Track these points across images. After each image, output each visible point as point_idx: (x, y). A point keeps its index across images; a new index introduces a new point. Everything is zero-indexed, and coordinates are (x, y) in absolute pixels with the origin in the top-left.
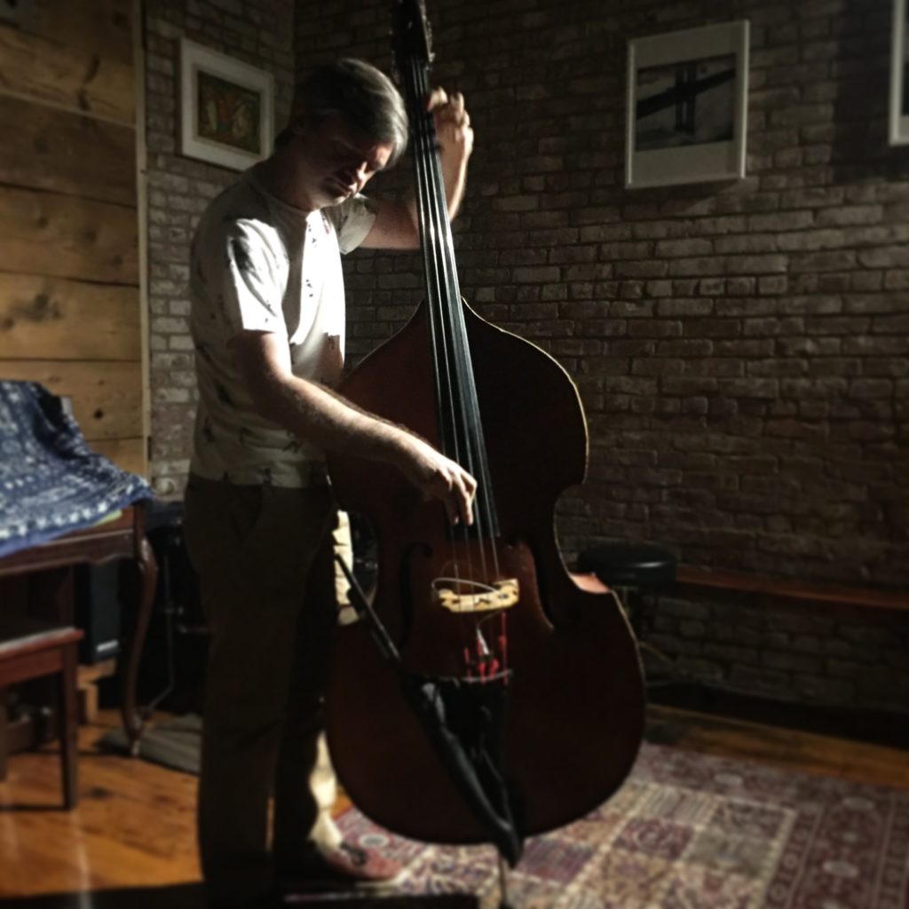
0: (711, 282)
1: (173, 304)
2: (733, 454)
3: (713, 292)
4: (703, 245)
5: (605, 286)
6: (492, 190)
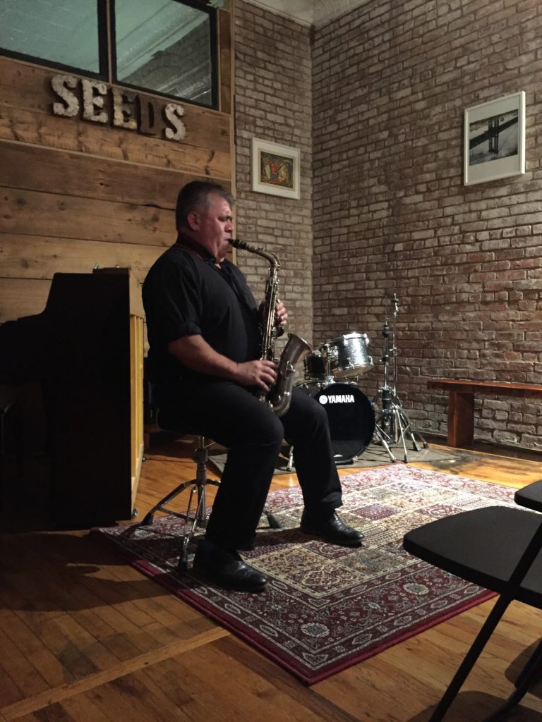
0: (509, 230)
1: (248, 260)
3: (509, 235)
4: (505, 211)
5: (456, 237)
6: (401, 194)
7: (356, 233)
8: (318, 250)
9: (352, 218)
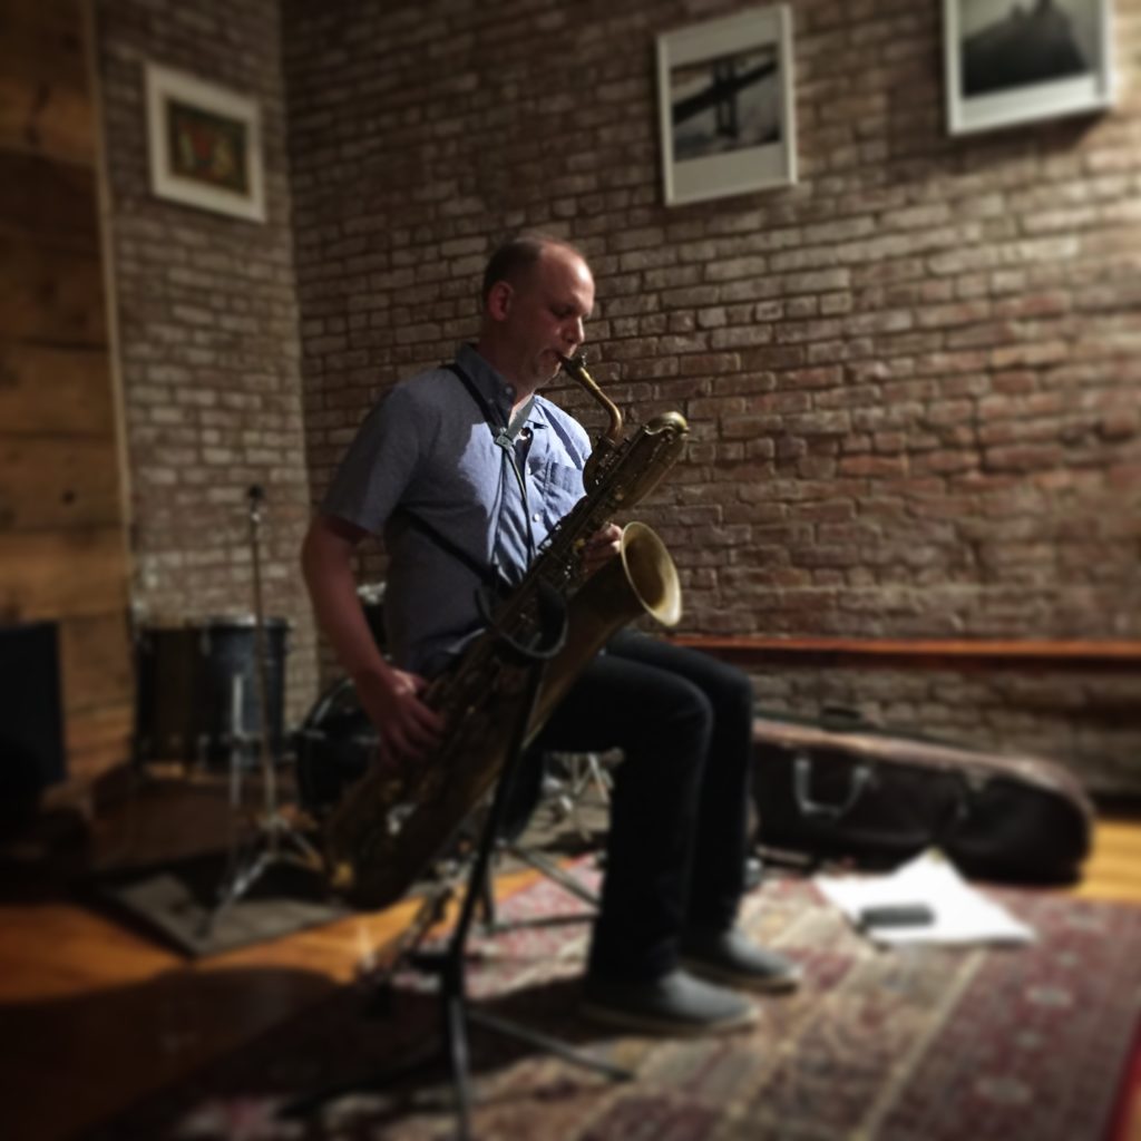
0: (767, 305)
2: (805, 500)
3: (771, 317)
4: (757, 264)
5: (652, 319)
6: (517, 219)
7: (411, 307)
8: (314, 347)
9: (398, 274)
